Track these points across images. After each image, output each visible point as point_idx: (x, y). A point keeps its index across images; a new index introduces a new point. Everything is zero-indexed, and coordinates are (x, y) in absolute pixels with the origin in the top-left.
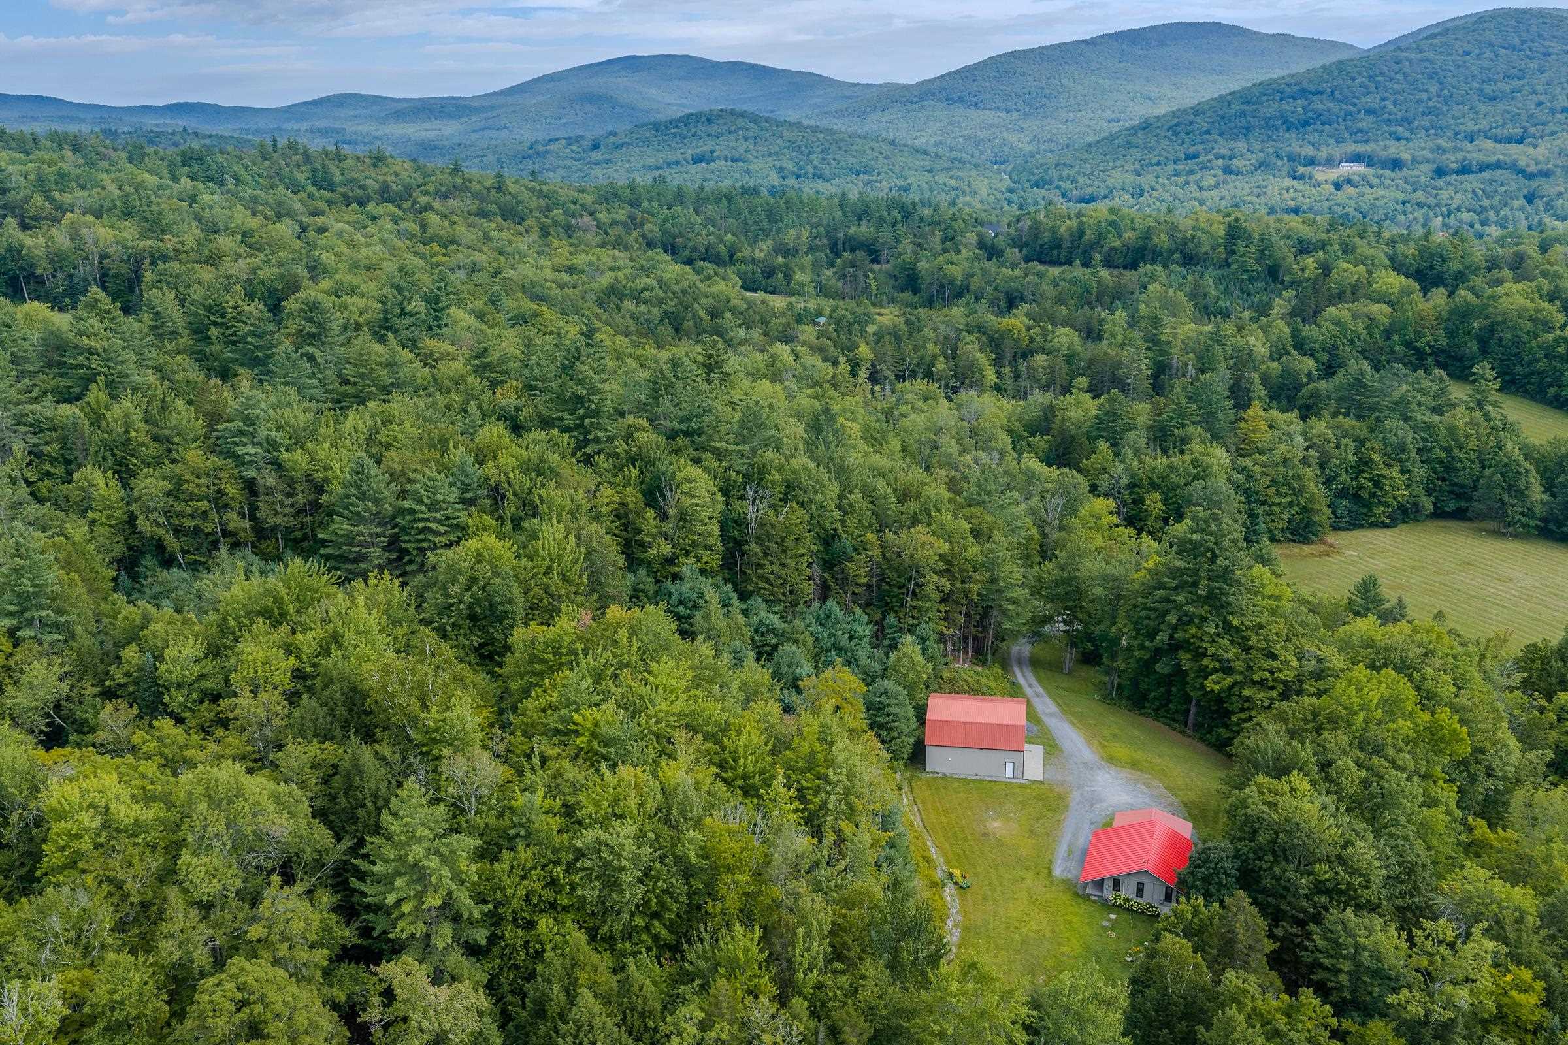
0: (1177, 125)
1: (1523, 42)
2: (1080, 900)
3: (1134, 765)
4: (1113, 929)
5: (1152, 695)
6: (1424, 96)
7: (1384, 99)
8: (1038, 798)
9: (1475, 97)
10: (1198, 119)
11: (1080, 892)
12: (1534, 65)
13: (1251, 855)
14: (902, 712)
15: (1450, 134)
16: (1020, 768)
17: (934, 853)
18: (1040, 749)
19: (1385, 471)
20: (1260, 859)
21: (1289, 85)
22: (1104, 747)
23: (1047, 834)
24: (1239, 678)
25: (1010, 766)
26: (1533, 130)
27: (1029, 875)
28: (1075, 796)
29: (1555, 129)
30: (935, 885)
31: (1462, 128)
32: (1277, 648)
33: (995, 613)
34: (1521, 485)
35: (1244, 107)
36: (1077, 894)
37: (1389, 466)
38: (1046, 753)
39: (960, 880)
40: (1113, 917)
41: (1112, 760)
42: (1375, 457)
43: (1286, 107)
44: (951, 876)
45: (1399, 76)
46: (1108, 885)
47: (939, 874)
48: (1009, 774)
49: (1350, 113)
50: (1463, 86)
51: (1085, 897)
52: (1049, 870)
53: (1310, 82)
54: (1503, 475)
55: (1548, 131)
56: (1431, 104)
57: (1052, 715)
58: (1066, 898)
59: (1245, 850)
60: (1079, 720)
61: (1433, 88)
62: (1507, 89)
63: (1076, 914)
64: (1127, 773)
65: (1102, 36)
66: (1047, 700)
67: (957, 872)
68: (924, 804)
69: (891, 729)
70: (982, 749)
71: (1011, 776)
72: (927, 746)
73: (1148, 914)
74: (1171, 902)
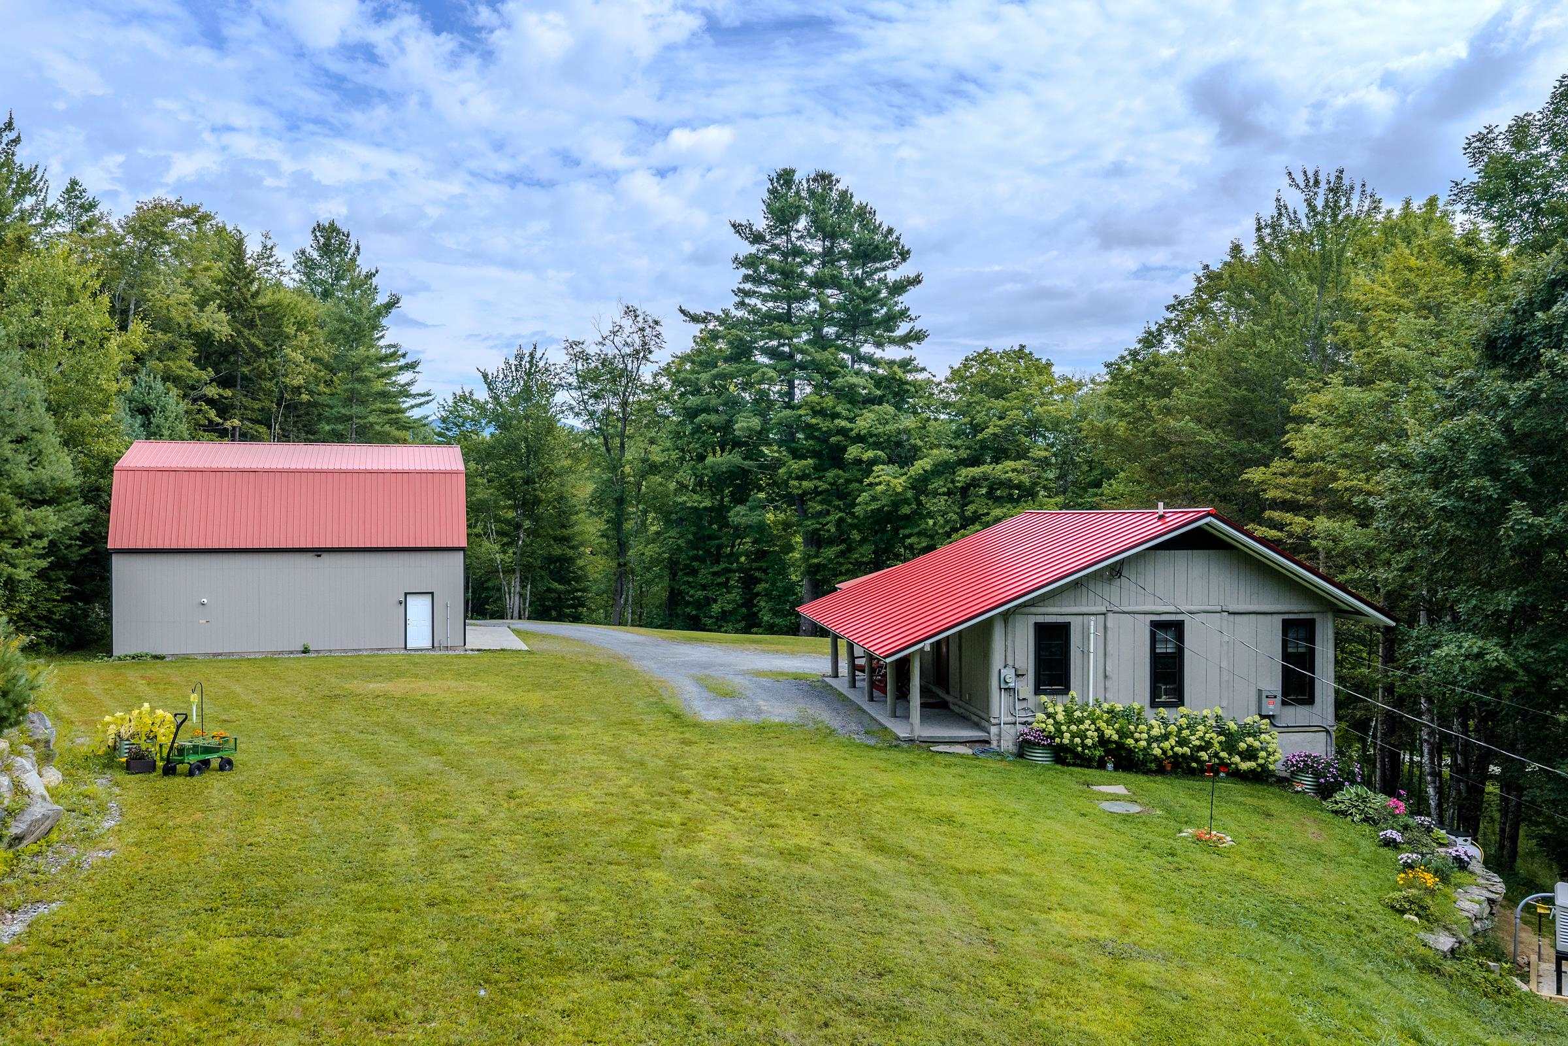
25: (419, 609)
36: (864, 747)
40: (1112, 789)
46: (1010, 668)
48: (419, 637)
51: (910, 750)
70: (318, 552)
71: (427, 644)
72: (114, 557)
73: (1245, 766)
74: (1310, 701)
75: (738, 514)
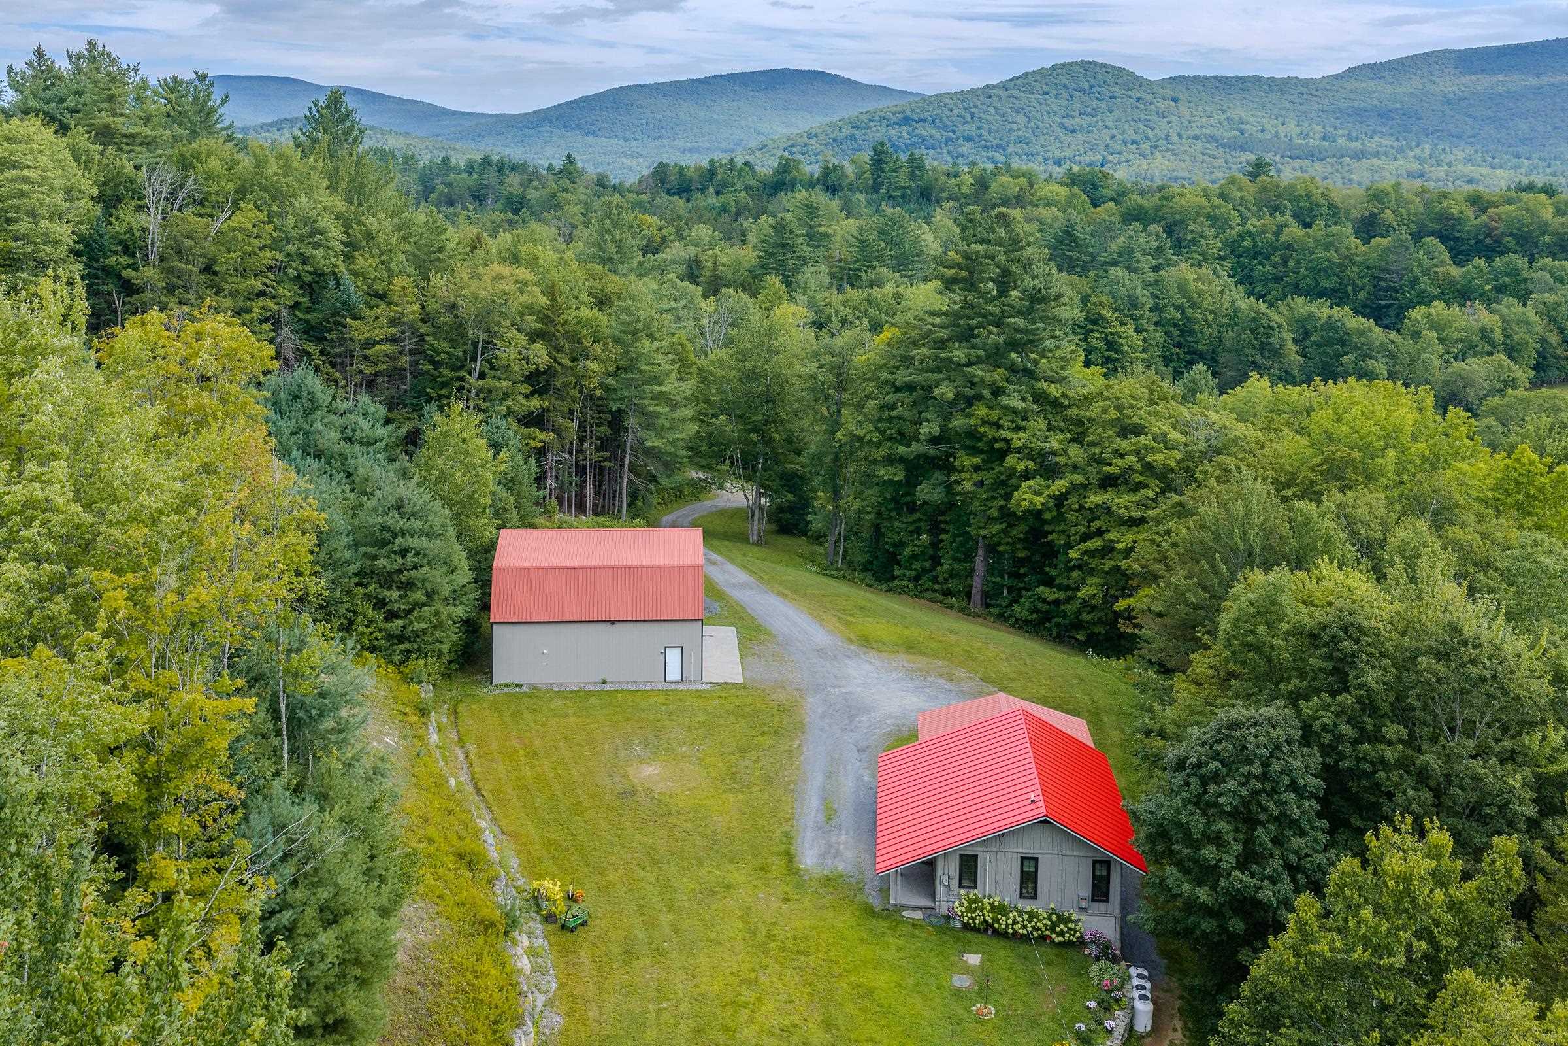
0: (792, 146)
1: (1092, 87)
2: (882, 925)
3: (911, 647)
4: (985, 993)
5: (907, 551)
6: (1014, 126)
7: (979, 128)
8: (739, 712)
9: (1059, 130)
10: (813, 141)
11: (876, 903)
12: (1104, 105)
13: (1347, 730)
14: (433, 547)
15: (1041, 159)
16: (695, 659)
17: (492, 845)
18: (728, 634)
19: (1120, 329)
20: (1376, 737)
21: (894, 114)
22: (848, 624)
23: (768, 779)
24: (1078, 478)
25: (673, 656)
26: (1110, 158)
27: (738, 876)
28: (812, 706)
29: (1129, 157)
30: (488, 926)
31: (1050, 155)
32: (1141, 415)
33: (632, 422)
34: (1275, 341)
35: (854, 131)
36: (869, 911)
37: (1122, 324)
38: (742, 638)
39: (560, 907)
40: (973, 959)
41: (866, 642)
42: (1106, 312)
43: (891, 132)
44: (536, 900)
45: (992, 109)
46: (946, 874)
47: (503, 896)
48: (674, 674)
49: (949, 139)
50: (1048, 121)
51: (892, 915)
52: (789, 857)
53: (913, 111)
54: (1252, 331)
55: (1123, 159)
56: (1020, 133)
57: (742, 586)
58: (844, 920)
59: (1328, 719)
60: (793, 592)
61: (1022, 120)
62: (1084, 123)
63: (877, 965)
64: (904, 660)
65: (714, 77)
66: (731, 567)
67: (552, 888)
68: (481, 742)
69: (409, 585)
70: (613, 622)
71: (678, 678)
72: (494, 627)
73: (1058, 940)
74: (1107, 901)
75: (923, 490)
